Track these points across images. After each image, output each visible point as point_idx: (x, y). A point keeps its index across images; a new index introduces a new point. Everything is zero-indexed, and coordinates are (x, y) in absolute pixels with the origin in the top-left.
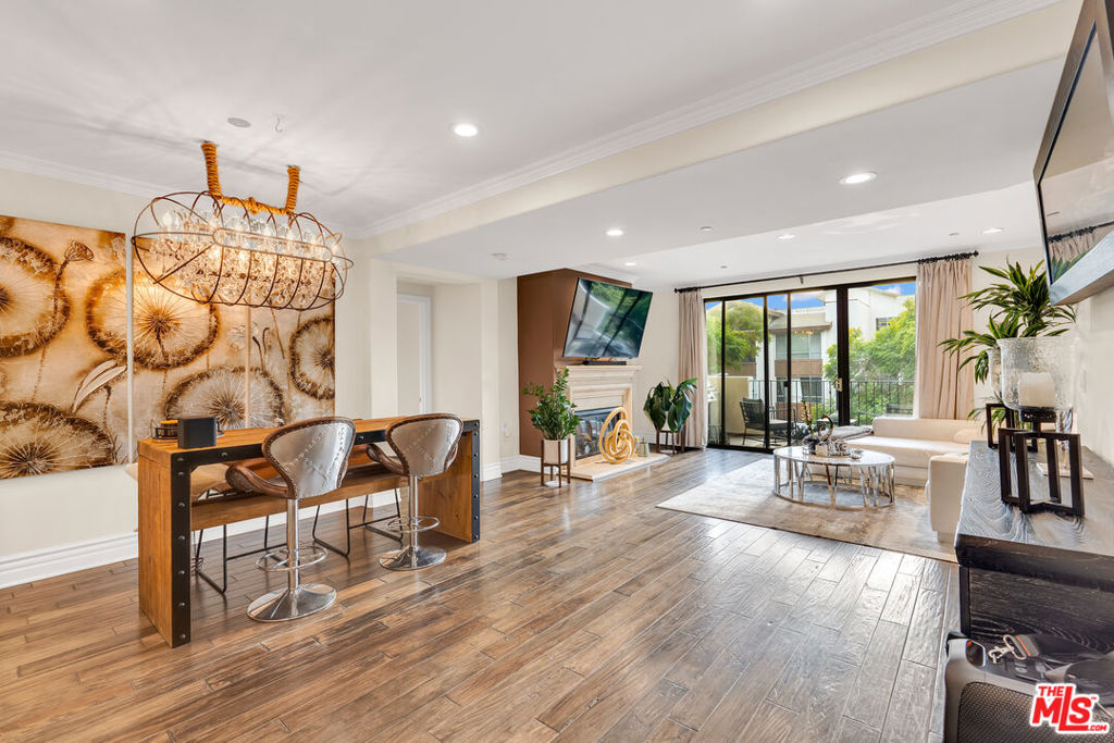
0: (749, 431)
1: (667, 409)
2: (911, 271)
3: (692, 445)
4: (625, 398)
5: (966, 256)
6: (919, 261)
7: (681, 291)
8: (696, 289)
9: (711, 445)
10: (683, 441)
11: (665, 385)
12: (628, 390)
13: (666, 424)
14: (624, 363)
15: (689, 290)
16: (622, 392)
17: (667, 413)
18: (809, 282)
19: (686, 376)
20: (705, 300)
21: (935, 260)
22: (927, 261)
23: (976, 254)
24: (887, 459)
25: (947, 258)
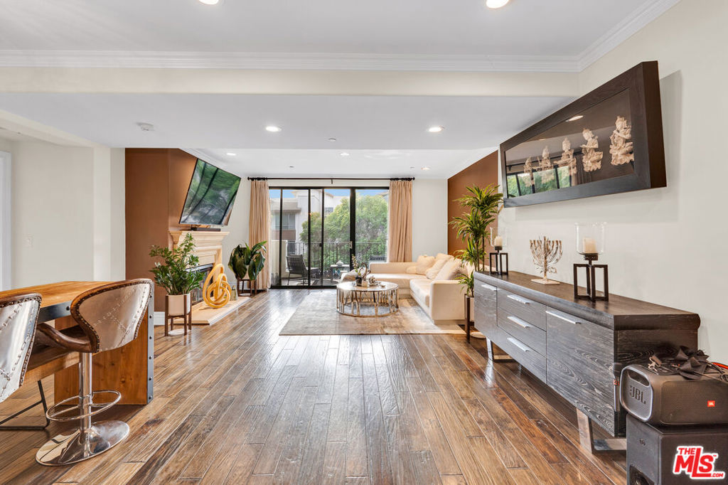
0: (292, 275)
1: (248, 264)
2: (386, 183)
3: (260, 288)
4: (217, 256)
5: (410, 179)
6: (391, 179)
7: (253, 179)
8: (264, 179)
9: (272, 287)
10: (255, 287)
11: (243, 246)
12: (219, 251)
13: (247, 274)
14: (219, 230)
15: (259, 179)
16: (215, 252)
17: (247, 267)
18: (336, 184)
19: (257, 241)
20: (270, 188)
21: (397, 179)
22: (394, 179)
23: (414, 179)
24: (395, 286)
25: (402, 179)
